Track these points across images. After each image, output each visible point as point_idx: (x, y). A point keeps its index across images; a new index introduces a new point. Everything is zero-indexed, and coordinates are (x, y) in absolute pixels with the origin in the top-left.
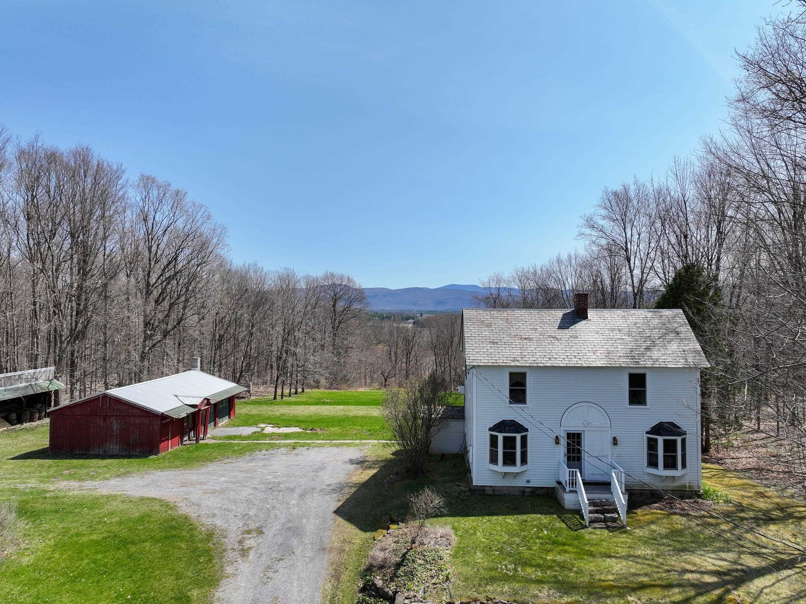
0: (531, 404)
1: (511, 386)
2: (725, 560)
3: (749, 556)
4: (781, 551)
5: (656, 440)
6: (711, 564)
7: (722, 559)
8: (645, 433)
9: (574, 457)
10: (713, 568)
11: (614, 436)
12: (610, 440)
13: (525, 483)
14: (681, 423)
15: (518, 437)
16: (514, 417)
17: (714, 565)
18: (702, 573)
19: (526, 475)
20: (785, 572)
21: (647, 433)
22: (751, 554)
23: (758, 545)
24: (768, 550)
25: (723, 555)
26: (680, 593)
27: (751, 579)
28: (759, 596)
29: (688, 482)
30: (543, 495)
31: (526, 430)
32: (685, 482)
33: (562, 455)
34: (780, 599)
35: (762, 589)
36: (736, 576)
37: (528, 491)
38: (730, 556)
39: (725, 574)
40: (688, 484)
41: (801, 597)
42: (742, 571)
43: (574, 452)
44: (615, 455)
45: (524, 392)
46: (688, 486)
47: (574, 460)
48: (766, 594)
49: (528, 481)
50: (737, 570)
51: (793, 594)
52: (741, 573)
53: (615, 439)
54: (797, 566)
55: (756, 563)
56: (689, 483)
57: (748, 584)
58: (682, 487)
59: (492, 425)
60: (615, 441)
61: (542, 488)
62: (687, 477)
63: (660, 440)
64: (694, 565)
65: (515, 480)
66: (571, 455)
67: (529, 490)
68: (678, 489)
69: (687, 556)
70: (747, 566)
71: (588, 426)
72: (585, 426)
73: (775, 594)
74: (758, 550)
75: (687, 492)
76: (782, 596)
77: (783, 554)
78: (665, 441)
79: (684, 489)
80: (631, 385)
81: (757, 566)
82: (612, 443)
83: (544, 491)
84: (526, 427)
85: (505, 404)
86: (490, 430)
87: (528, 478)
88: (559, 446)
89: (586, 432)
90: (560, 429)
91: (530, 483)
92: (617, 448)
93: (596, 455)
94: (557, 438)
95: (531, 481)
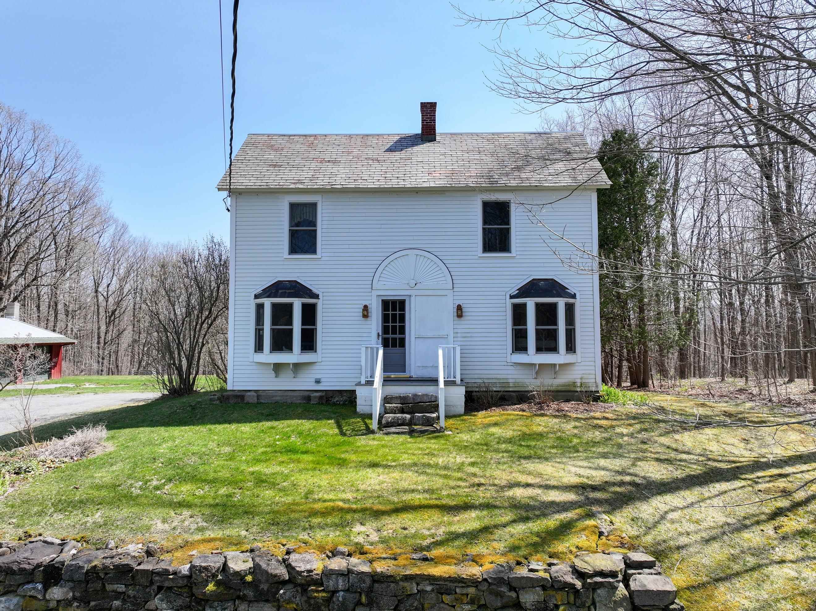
0: (324, 255)
1: (291, 226)
2: (604, 469)
3: (653, 463)
4: (716, 458)
5: (524, 305)
6: (572, 475)
7: (597, 468)
8: (508, 297)
9: (394, 340)
10: (575, 480)
11: (458, 303)
12: (451, 310)
13: (314, 384)
14: (566, 281)
15: (297, 304)
16: (297, 276)
17: (580, 476)
18: (548, 487)
19: (313, 372)
20: (717, 485)
21: (512, 297)
22: (658, 460)
23: (676, 450)
24: (692, 456)
25: (602, 462)
26: (479, 518)
27: (645, 499)
28: (656, 524)
29: (580, 376)
30: (344, 404)
31: (317, 296)
32: (575, 376)
33: (374, 335)
34: (700, 530)
35: (666, 513)
36: (615, 493)
37: (315, 397)
38: (617, 464)
39: (594, 488)
40: (579, 381)
41: (746, 527)
42: (633, 484)
43: (393, 332)
45: (313, 235)
46: (579, 384)
47: (394, 345)
48: (673, 522)
49: (318, 382)
50: (622, 484)
51: (729, 520)
52: (629, 488)
53: (459, 308)
54: (743, 476)
55: (665, 472)
56: (581, 379)
57: (638, 504)
58: (569, 385)
59: (259, 290)
60: (460, 312)
61: (340, 392)
62: (576, 368)
63: (531, 303)
64: (540, 475)
65: (295, 380)
66: (390, 336)
67: (319, 395)
68: (563, 389)
69: (530, 466)
70: (644, 478)
71: (416, 287)
72: (412, 288)
73: (690, 520)
74: (673, 455)
75: (577, 394)
76: (705, 525)
77: (721, 461)
78: (538, 306)
79: (573, 389)
80: (486, 220)
81: (664, 477)
82: (456, 314)
83: (345, 398)
84: (315, 291)
85: (280, 255)
86: (256, 297)
87: (318, 376)
88: (369, 322)
89: (413, 299)
90: (370, 294)
91: (321, 384)
92: (463, 322)
93: (430, 334)
94: (366, 308)
95: (322, 380)
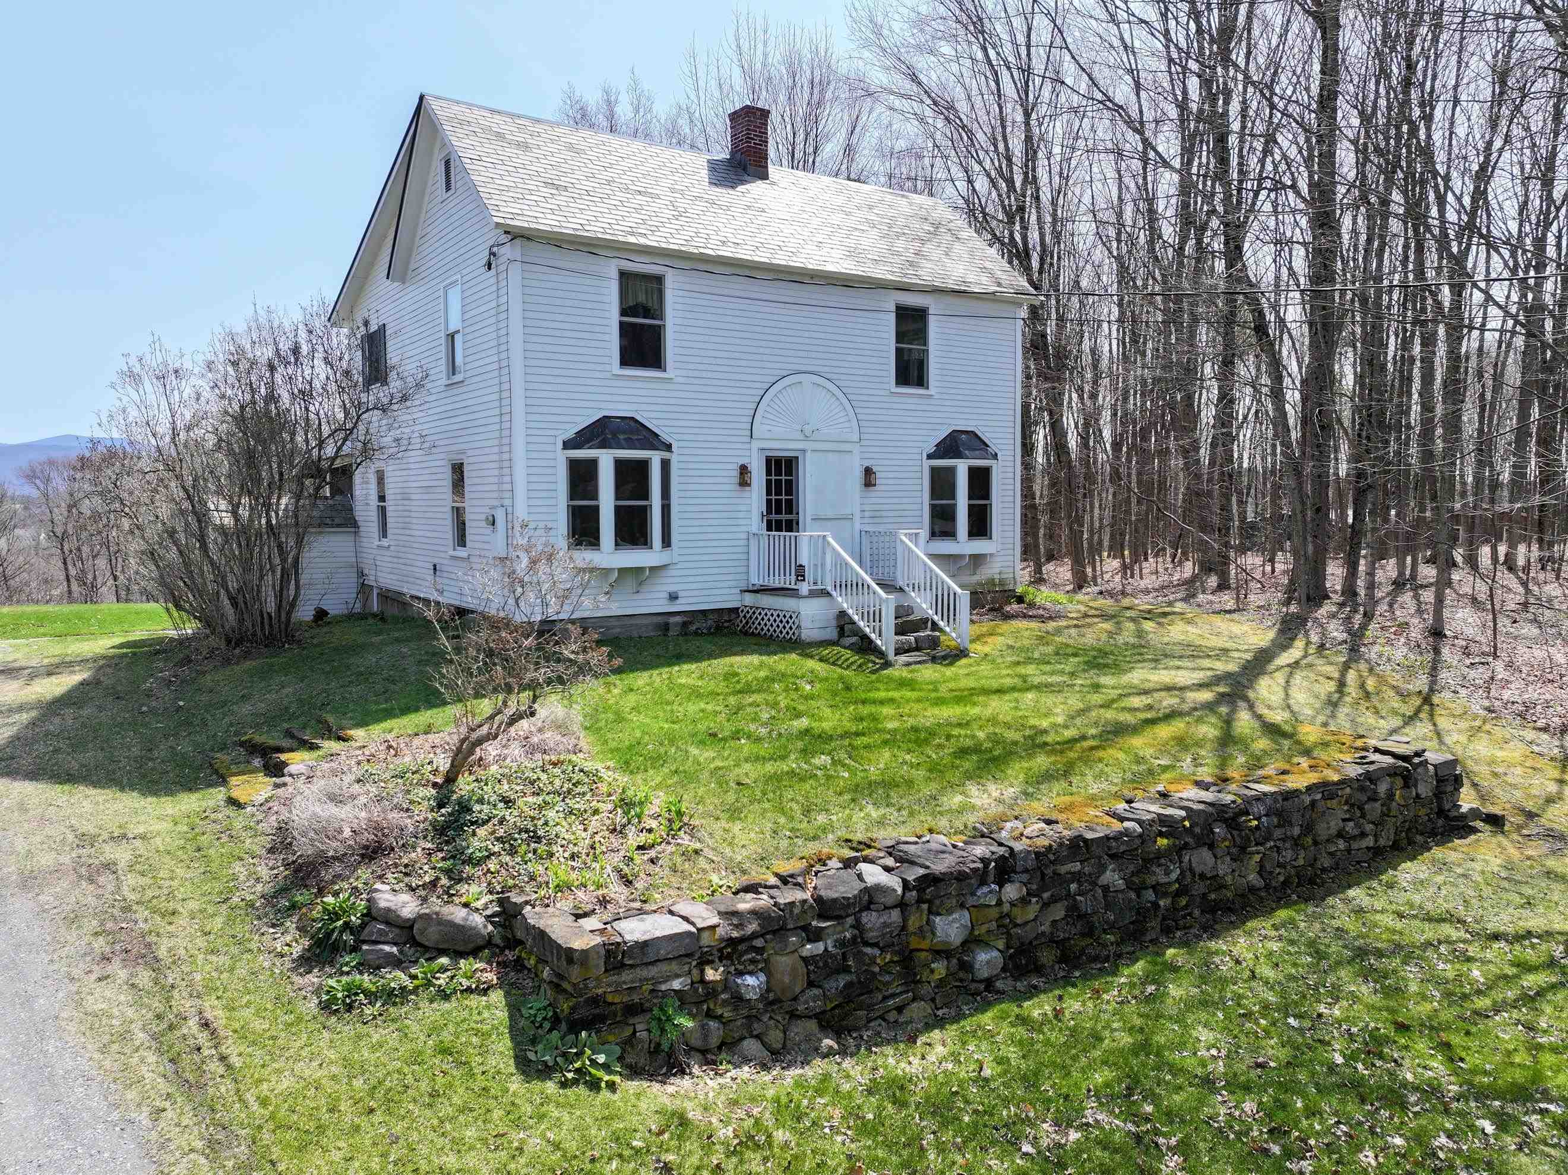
0: (678, 372)
1: (624, 312)
5: (952, 471)
8: (925, 455)
9: (779, 522)
11: (867, 464)
12: (858, 475)
13: (666, 602)
14: (988, 435)
15: (656, 461)
16: (634, 407)
19: (664, 581)
21: (930, 457)
29: (1000, 570)
30: (710, 634)
31: (668, 447)
32: (993, 571)
33: (756, 514)
37: (676, 624)
40: (997, 577)
43: (778, 511)
44: (867, 514)
45: (659, 334)
46: (998, 581)
49: (673, 597)
53: (868, 472)
56: (1000, 573)
58: (988, 583)
59: (570, 433)
60: (869, 477)
61: (704, 612)
62: (996, 559)
65: (636, 597)
66: (774, 517)
67: (678, 619)
68: (981, 588)
71: (814, 437)
72: (807, 439)
75: (997, 595)
78: (971, 471)
79: (992, 588)
80: (900, 336)
82: (863, 482)
83: (710, 622)
84: (665, 436)
85: (608, 367)
86: (567, 445)
87: (673, 588)
88: (746, 494)
89: (808, 454)
90: (747, 446)
91: (678, 602)
92: (873, 494)
93: (830, 514)
94: (744, 470)
95: (680, 594)
